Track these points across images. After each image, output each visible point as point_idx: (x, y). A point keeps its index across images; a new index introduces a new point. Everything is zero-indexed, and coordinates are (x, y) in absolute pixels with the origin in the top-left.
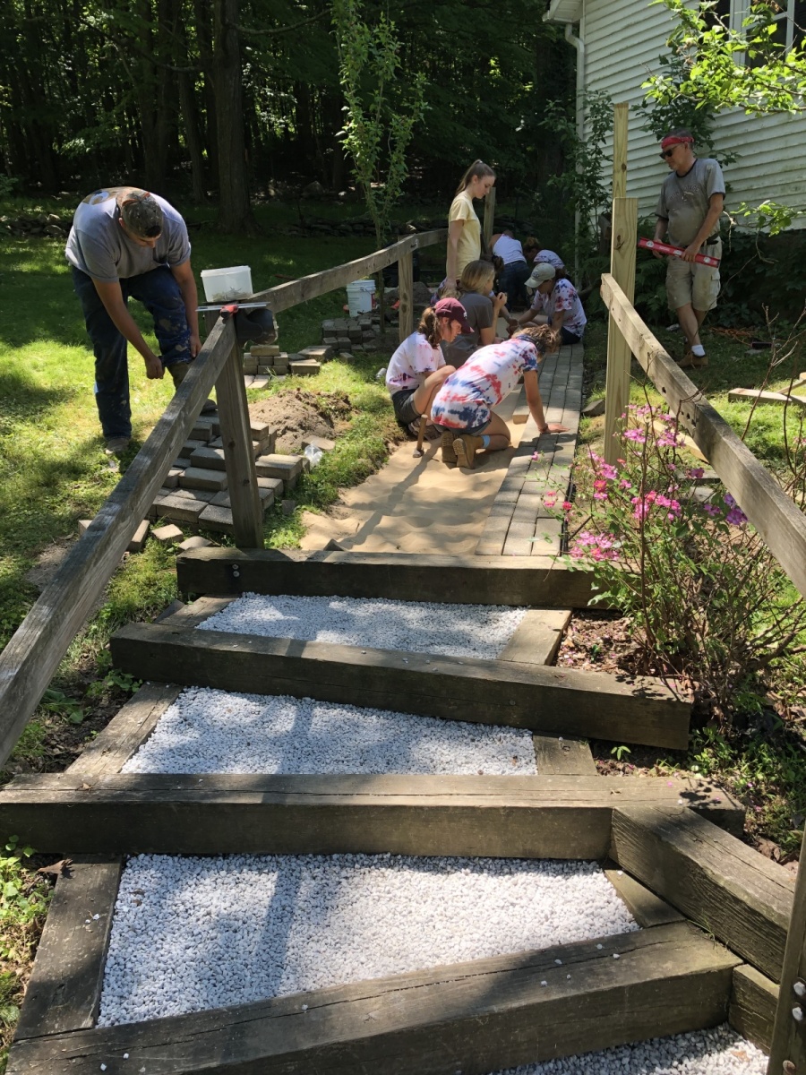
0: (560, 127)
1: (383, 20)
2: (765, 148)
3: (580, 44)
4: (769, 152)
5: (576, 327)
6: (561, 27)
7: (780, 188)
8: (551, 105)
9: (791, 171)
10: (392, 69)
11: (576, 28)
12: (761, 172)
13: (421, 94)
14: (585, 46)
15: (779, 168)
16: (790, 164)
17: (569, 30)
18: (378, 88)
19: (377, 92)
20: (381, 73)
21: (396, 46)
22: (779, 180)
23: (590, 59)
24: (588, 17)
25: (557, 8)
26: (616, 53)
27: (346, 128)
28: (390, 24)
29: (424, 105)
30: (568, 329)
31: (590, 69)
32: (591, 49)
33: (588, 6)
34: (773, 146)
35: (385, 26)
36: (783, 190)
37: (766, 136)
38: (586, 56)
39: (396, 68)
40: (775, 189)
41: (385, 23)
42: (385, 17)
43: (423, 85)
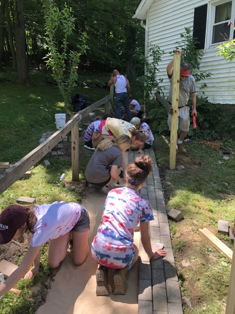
0: (141, 58)
1: (66, 6)
2: (221, 72)
3: (146, 27)
4: (222, 73)
5: (150, 142)
6: (139, 21)
7: (227, 87)
8: (138, 49)
9: (231, 81)
10: (71, 29)
11: (145, 22)
12: (219, 80)
13: (85, 42)
14: (148, 28)
15: (226, 80)
16: (231, 79)
17: (142, 22)
18: (65, 38)
19: (64, 39)
20: (65, 31)
21: (73, 19)
22: (226, 84)
23: (150, 33)
24: (149, 18)
25: (138, 14)
26: (160, 32)
27: (48, 55)
28: (69, 8)
29: (86, 47)
30: (147, 142)
31: (150, 37)
32: (150, 30)
33: (149, 14)
34: (224, 71)
35: (67, 9)
36: (228, 88)
37: (221, 67)
38: (148, 32)
39: (73, 29)
40: (225, 88)
41: (67, 8)
42: (67, 4)
43: (85, 38)
